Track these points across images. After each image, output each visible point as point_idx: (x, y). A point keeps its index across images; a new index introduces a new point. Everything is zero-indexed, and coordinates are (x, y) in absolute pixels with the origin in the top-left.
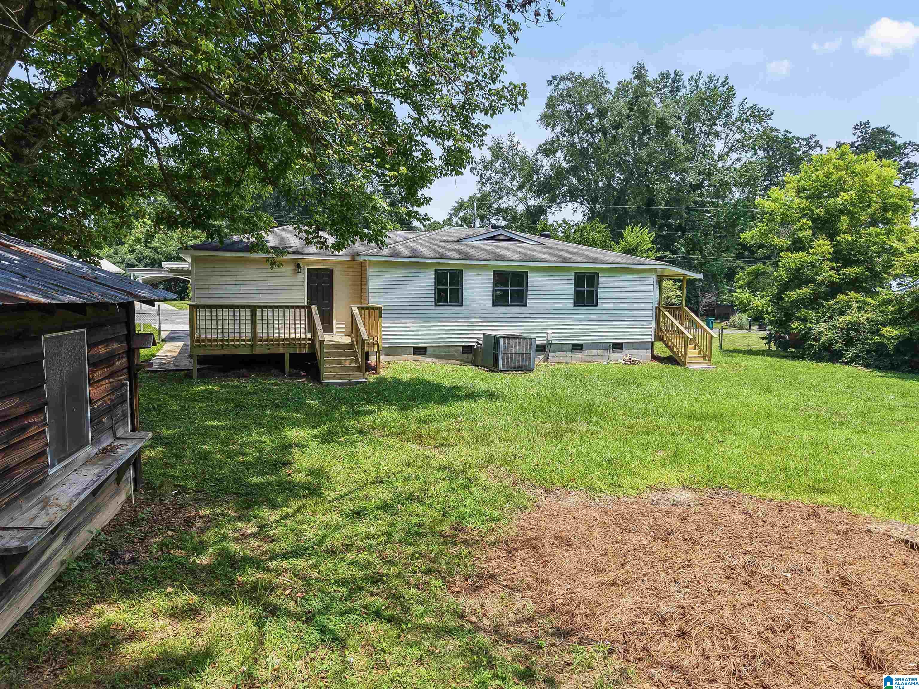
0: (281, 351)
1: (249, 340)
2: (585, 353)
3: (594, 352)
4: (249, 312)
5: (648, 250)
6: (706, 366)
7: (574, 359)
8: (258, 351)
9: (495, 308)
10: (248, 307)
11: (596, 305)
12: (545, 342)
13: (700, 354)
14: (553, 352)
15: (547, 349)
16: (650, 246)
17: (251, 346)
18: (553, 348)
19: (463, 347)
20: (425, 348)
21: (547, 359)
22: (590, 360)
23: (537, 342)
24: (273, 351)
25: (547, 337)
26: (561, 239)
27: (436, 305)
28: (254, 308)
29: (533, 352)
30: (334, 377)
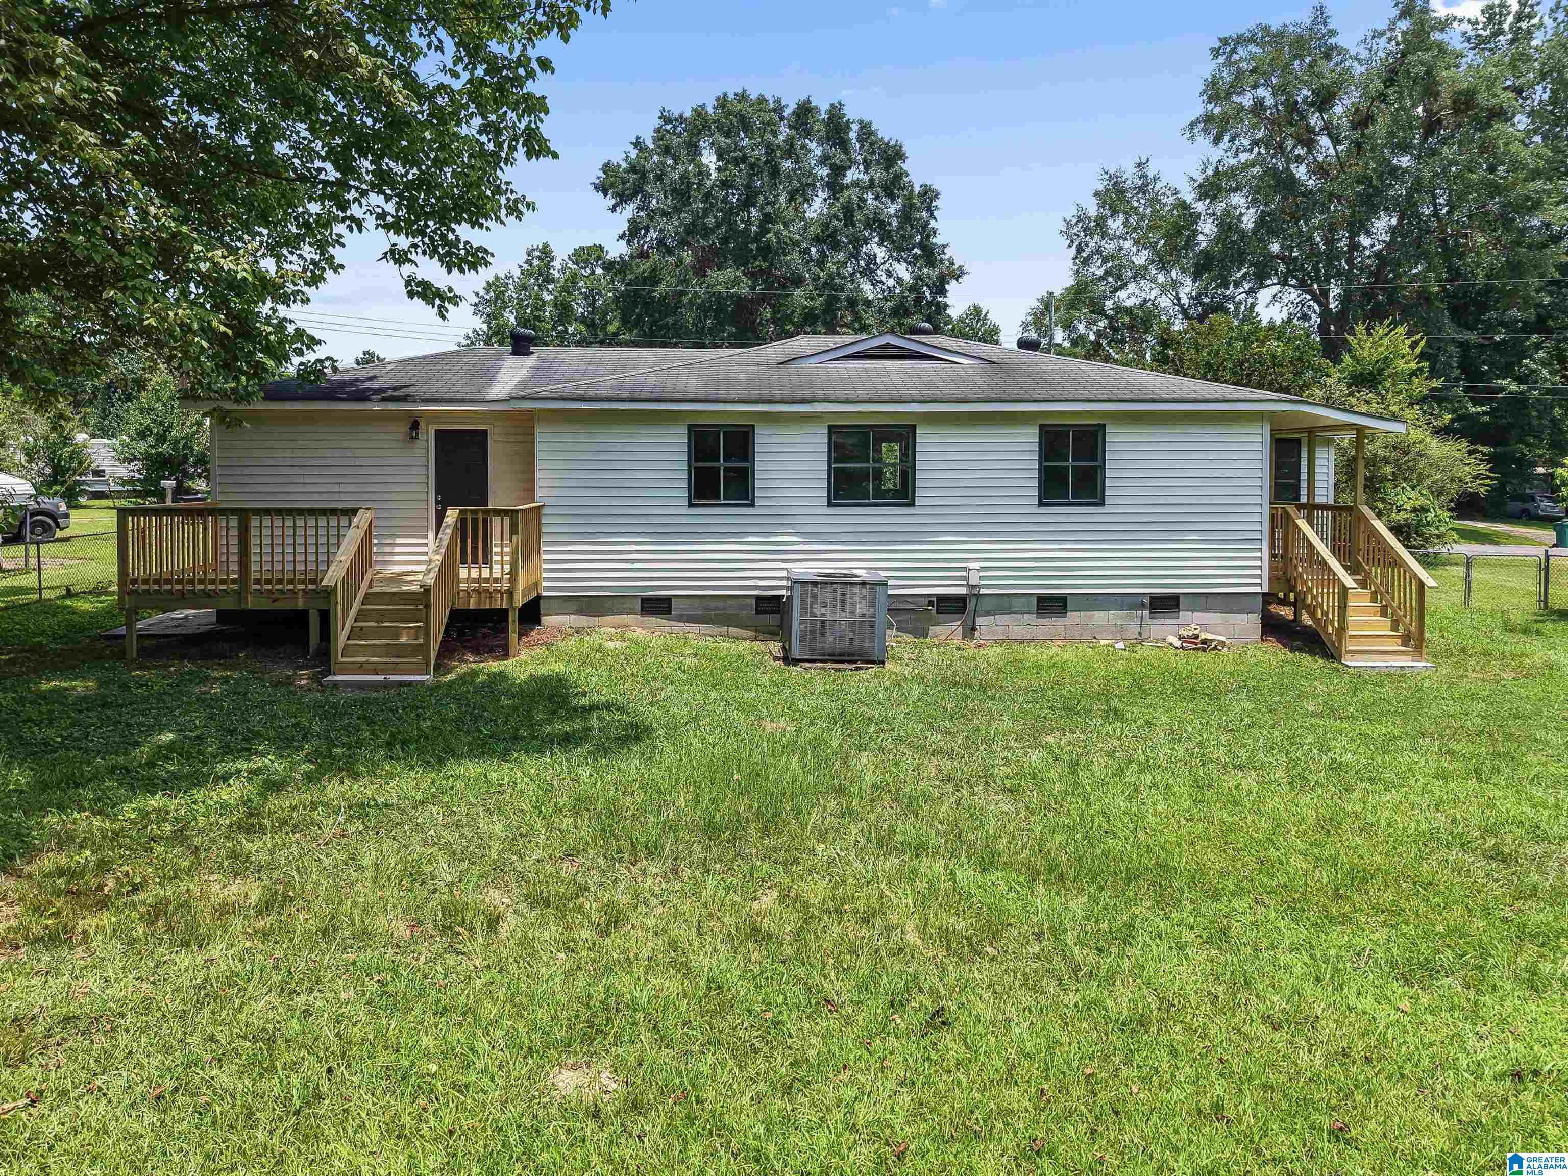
0: (301, 604)
1: (234, 581)
2: (1073, 617)
3: (1100, 617)
4: (234, 522)
5: (1413, 373)
6: (1406, 662)
7: (1042, 632)
8: (251, 604)
9: (832, 511)
10: (233, 511)
11: (1102, 504)
12: (963, 591)
13: (1395, 628)
14: (988, 613)
15: (971, 606)
16: (1414, 365)
17: (238, 593)
18: (985, 604)
19: (759, 598)
20: (668, 600)
21: (970, 631)
22: (1087, 635)
23: (890, 592)
24: (283, 605)
25: (967, 578)
26: (1060, 351)
27: (691, 505)
28: (244, 515)
29: (883, 616)
30: (361, 668)
